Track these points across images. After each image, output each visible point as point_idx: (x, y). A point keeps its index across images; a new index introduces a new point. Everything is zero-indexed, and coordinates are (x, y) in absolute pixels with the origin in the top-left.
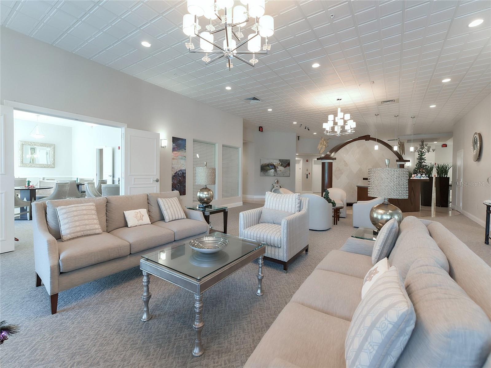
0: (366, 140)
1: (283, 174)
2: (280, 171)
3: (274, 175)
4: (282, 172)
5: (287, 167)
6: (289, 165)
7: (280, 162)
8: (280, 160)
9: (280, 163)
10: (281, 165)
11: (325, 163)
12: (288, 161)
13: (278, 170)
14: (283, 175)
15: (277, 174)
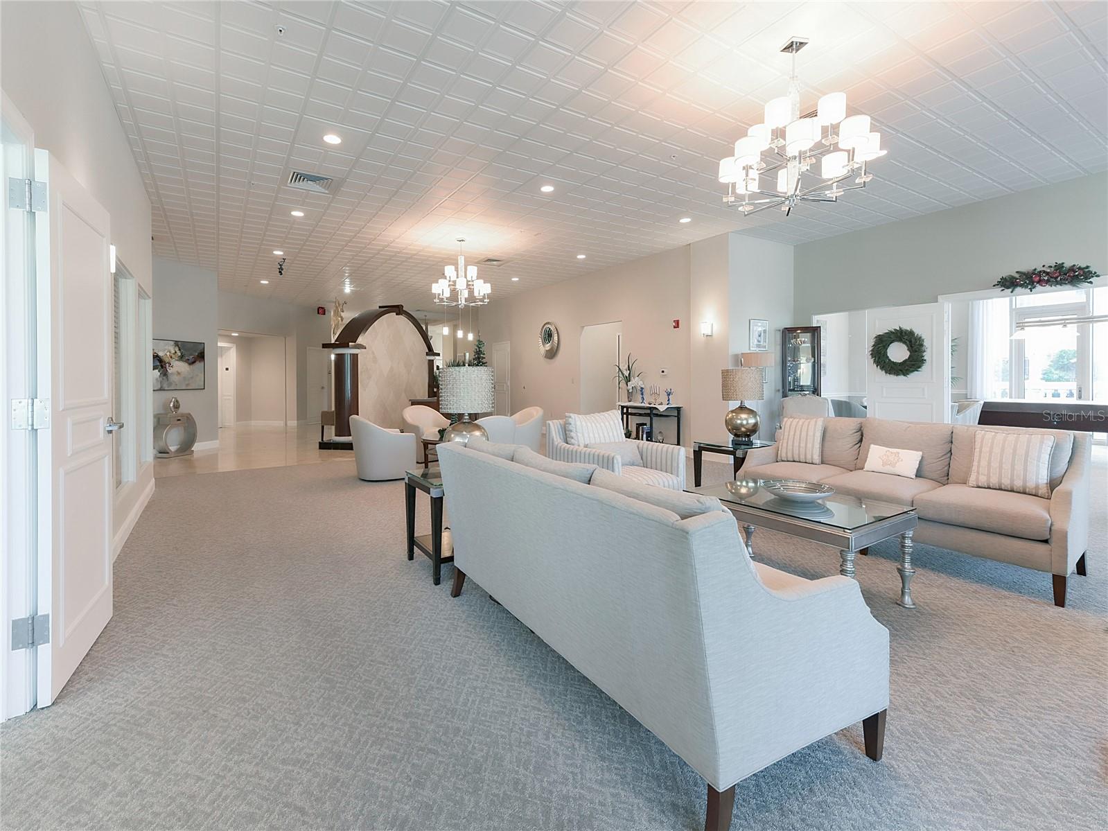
0: (397, 314)
1: (187, 383)
2: (179, 373)
3: (159, 387)
4: (184, 378)
5: (199, 365)
6: (201, 356)
7: (177, 349)
8: (176, 343)
9: (176, 352)
10: (181, 358)
11: (343, 355)
12: (201, 347)
13: (170, 370)
14: (187, 385)
15: (170, 384)
